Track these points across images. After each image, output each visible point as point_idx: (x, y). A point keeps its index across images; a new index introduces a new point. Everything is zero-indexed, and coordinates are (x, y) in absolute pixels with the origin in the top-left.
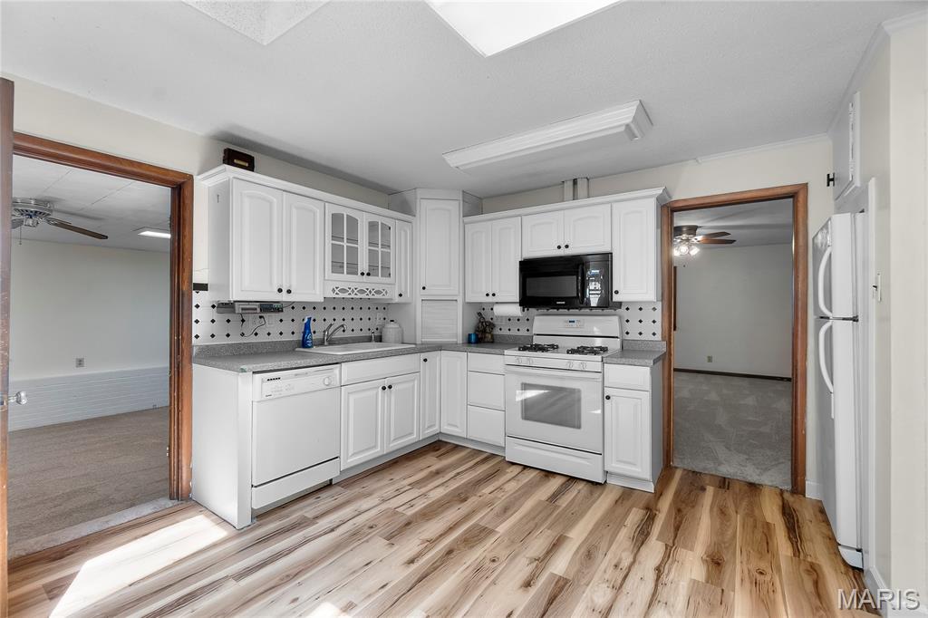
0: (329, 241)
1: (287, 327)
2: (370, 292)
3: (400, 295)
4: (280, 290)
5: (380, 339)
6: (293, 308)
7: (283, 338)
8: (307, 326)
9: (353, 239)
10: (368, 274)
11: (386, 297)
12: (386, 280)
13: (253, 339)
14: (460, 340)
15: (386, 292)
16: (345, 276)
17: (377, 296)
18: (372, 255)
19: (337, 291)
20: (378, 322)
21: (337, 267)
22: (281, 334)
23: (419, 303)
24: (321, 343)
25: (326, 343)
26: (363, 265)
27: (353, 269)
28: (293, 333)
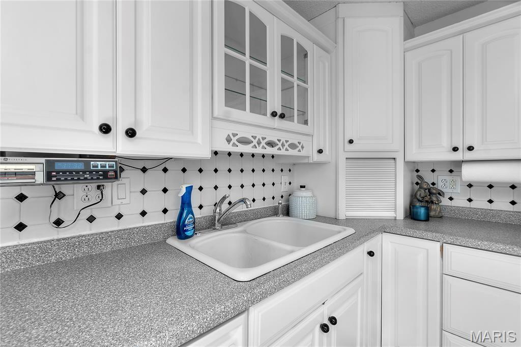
0: (220, 50)
1: (154, 202)
2: (283, 145)
3: (320, 151)
4: (105, 129)
5: (287, 212)
6: (165, 170)
7: (147, 222)
8: (186, 202)
9: (259, 54)
10: (282, 116)
11: (303, 153)
12: (302, 128)
13: (83, 229)
14: (401, 215)
15: (302, 147)
16: (247, 115)
17: (292, 152)
18: (286, 88)
19: (234, 140)
20: (283, 189)
21: (233, 96)
22: (143, 213)
23: (342, 163)
24: (211, 224)
25: (218, 226)
26: (274, 101)
27: (259, 105)
28: (165, 211)
